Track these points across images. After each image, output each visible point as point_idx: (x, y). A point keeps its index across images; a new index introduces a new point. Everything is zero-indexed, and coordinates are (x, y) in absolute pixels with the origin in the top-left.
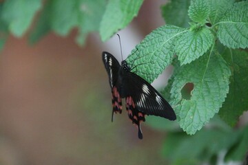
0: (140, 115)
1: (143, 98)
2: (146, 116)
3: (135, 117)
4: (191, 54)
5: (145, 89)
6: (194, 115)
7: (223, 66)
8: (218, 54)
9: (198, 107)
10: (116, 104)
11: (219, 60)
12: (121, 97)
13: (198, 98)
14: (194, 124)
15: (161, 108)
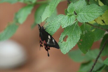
0: (48, 47)
1: (49, 40)
2: (50, 48)
3: (47, 48)
4: (66, 24)
5: (49, 37)
6: (66, 47)
7: (79, 29)
8: (78, 25)
9: (68, 44)
10: (41, 43)
11: (78, 27)
12: (42, 41)
13: (69, 41)
14: (66, 50)
15: (54, 44)
